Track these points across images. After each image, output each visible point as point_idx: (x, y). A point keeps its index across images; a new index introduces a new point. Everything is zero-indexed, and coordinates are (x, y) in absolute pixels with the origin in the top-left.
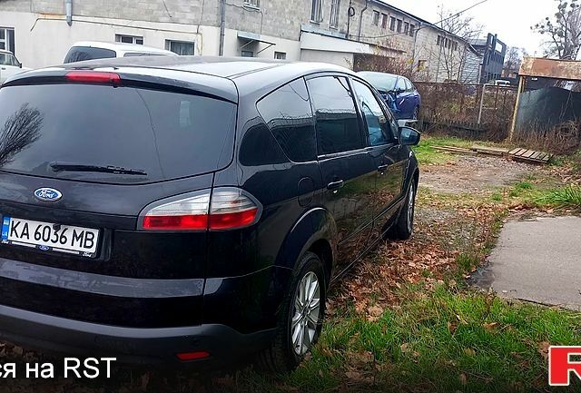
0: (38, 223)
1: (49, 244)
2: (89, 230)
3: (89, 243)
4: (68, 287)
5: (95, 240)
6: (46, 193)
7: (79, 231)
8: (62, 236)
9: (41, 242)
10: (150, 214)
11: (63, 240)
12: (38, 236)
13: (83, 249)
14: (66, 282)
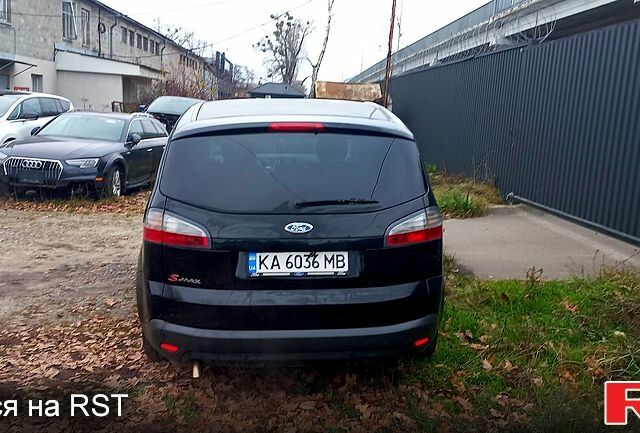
0: (287, 254)
1: (303, 270)
2: (339, 253)
3: (340, 264)
4: (328, 303)
5: (346, 261)
6: (298, 227)
7: (329, 255)
8: (314, 262)
9: (294, 270)
10: (391, 234)
11: (316, 265)
12: (289, 265)
13: (336, 270)
14: (325, 299)
